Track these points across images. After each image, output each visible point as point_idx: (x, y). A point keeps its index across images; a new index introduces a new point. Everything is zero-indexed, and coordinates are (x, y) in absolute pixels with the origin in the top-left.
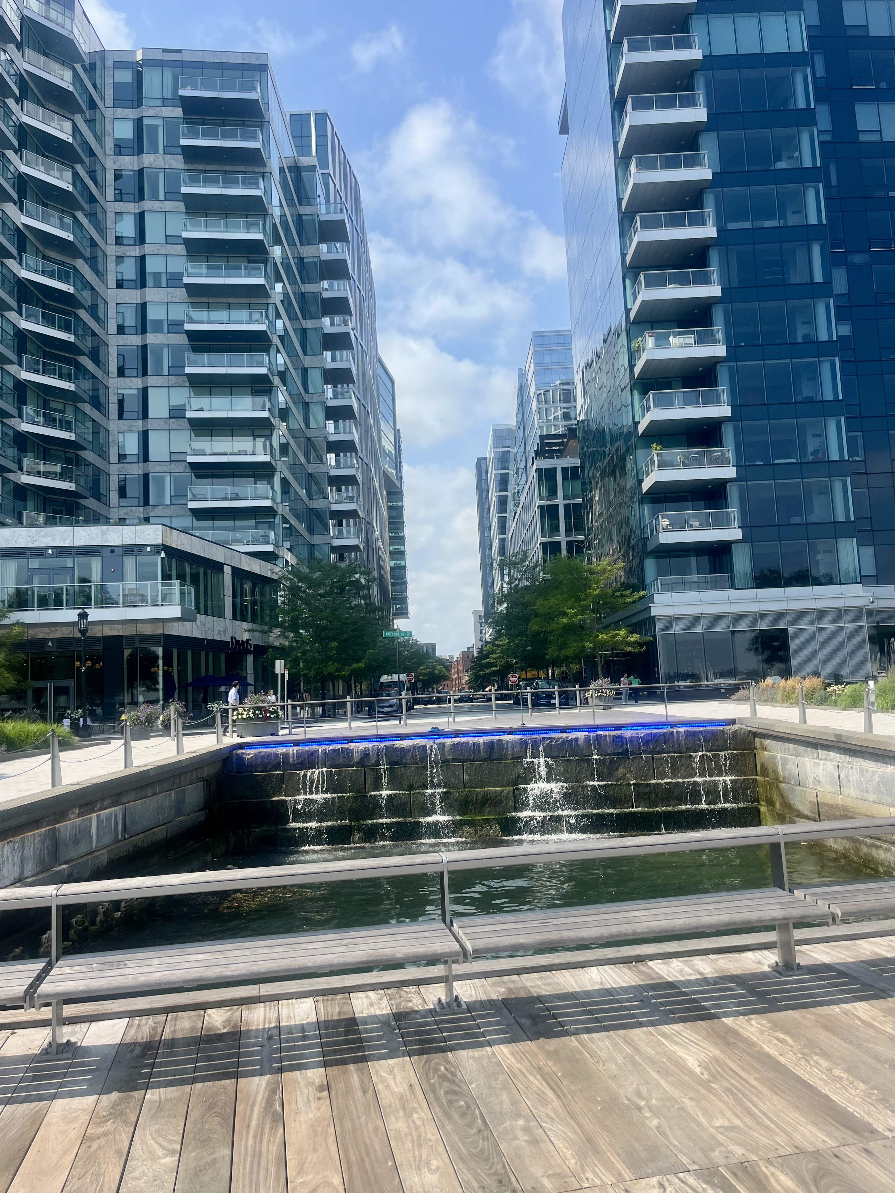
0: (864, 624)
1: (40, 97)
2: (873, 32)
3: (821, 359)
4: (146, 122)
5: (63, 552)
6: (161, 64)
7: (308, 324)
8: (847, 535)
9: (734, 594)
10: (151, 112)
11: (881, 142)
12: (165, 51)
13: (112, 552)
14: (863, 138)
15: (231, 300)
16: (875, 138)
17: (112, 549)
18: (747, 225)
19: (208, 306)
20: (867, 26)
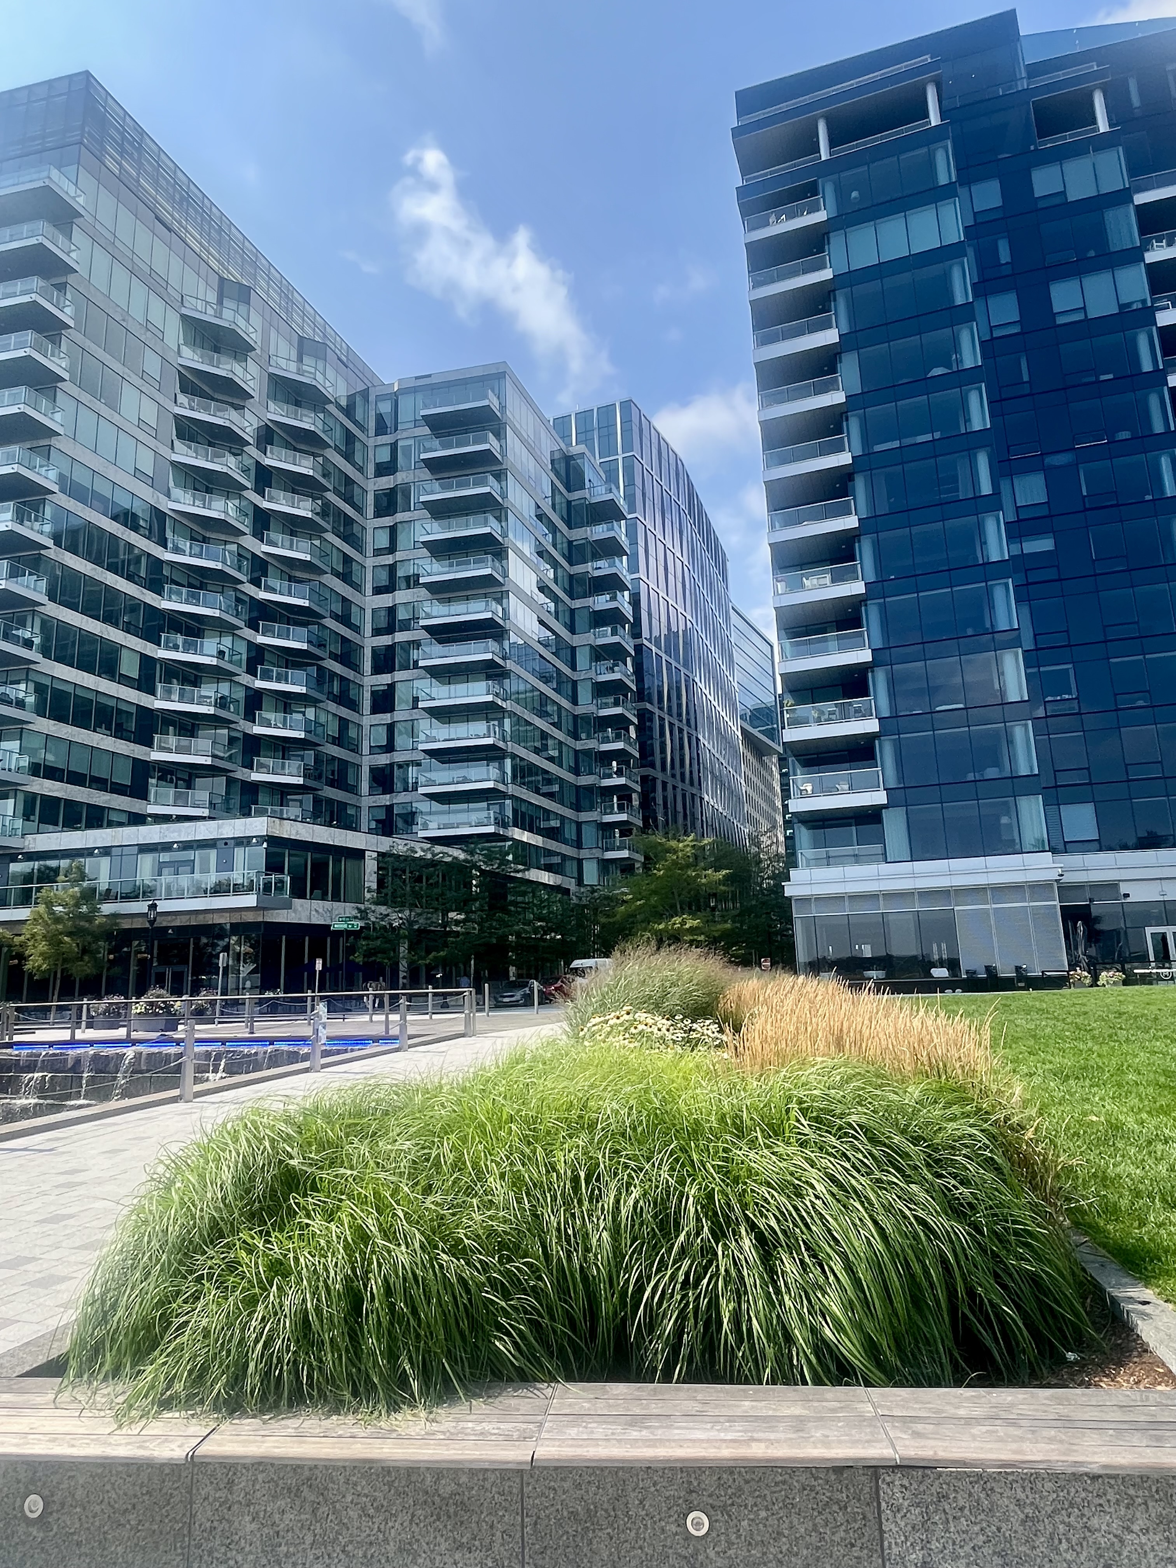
0: (1056, 903)
1: (289, 439)
2: (1073, 196)
3: (990, 583)
4: (400, 444)
5: (187, 846)
6: (414, 390)
7: (577, 604)
8: (1030, 793)
9: (885, 868)
10: (405, 434)
11: (1086, 320)
12: (416, 378)
13: (226, 844)
14: (1061, 320)
15: (469, 593)
16: (1078, 317)
17: (226, 841)
18: (896, 444)
19: (449, 600)
20: (1063, 193)
